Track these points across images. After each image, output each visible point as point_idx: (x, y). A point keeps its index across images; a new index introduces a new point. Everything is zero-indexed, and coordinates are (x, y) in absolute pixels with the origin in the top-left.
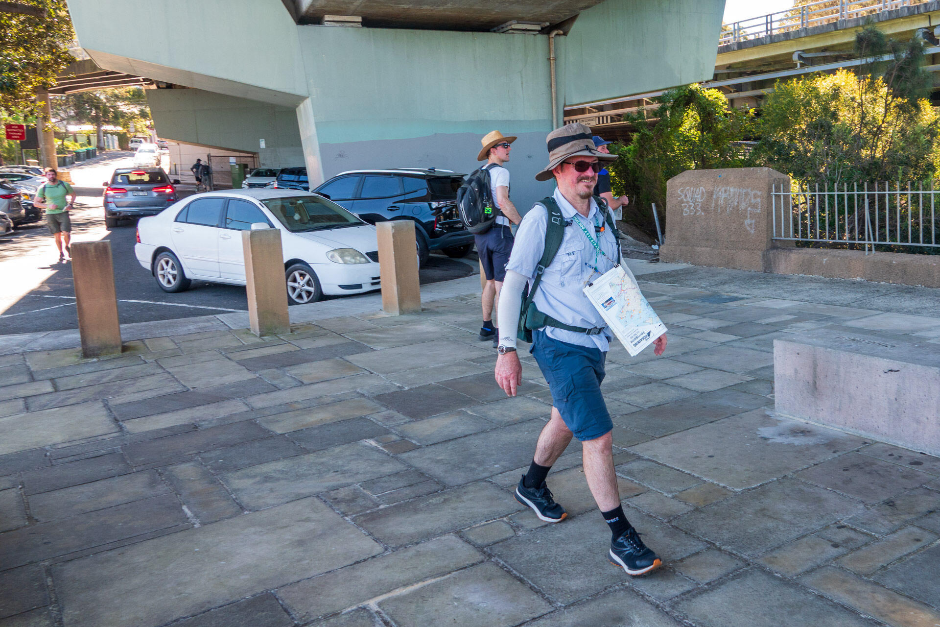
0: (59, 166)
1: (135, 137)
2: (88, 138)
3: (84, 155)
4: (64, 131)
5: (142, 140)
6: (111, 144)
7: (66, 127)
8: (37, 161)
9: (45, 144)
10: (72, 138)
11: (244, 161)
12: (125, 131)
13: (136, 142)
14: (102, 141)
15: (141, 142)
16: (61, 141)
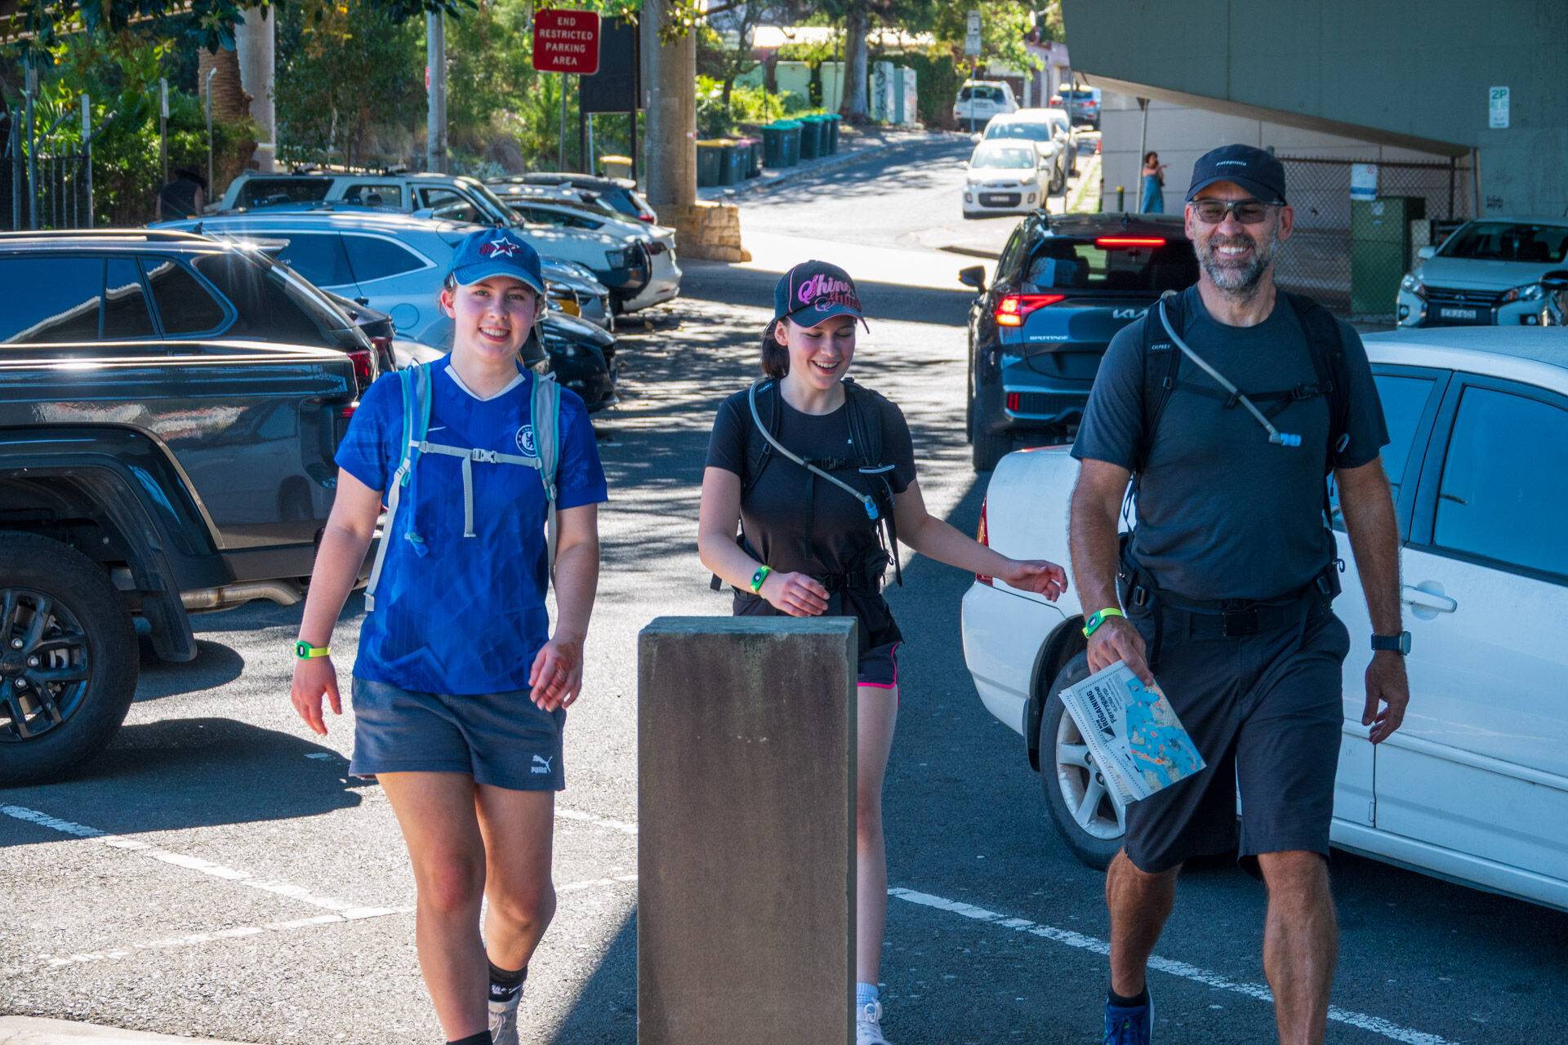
0: (702, 183)
1: (980, 74)
2: (816, 75)
3: (792, 142)
4: (736, 47)
5: (1005, 87)
6: (891, 105)
7: (743, 32)
8: (628, 161)
9: (663, 93)
10: (758, 75)
11: (1408, 183)
12: (945, 51)
13: (981, 94)
14: (863, 89)
15: (998, 96)
16: (720, 85)
